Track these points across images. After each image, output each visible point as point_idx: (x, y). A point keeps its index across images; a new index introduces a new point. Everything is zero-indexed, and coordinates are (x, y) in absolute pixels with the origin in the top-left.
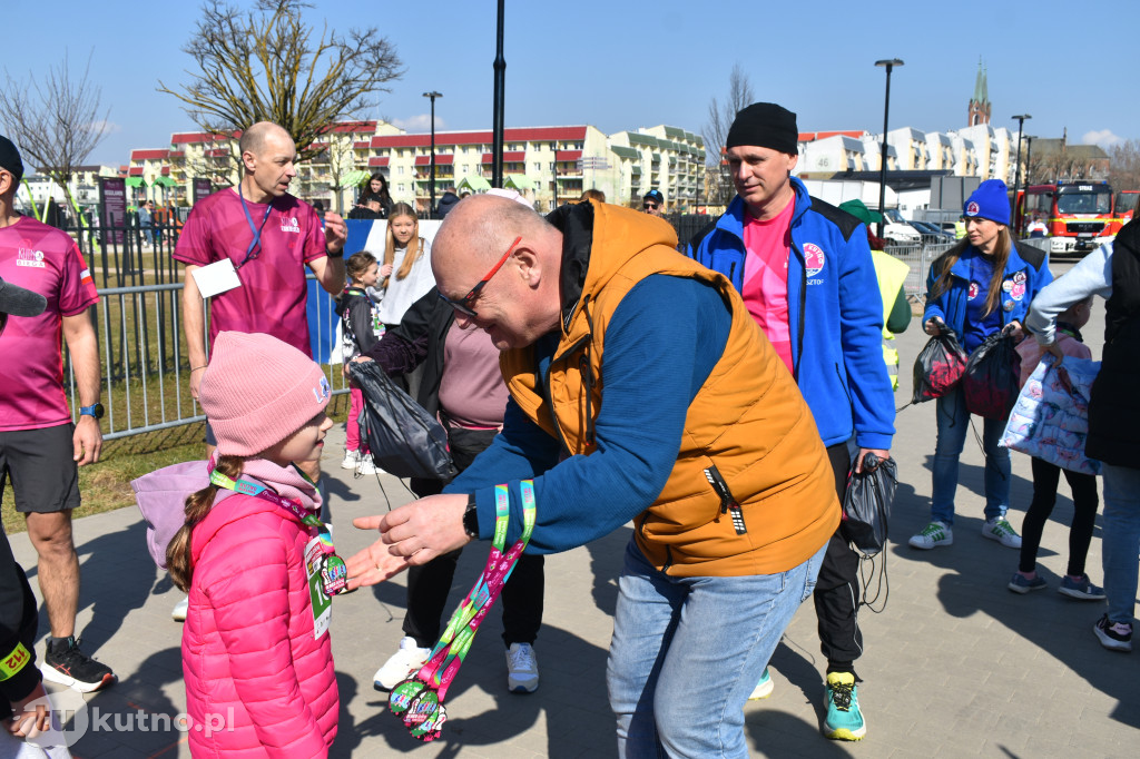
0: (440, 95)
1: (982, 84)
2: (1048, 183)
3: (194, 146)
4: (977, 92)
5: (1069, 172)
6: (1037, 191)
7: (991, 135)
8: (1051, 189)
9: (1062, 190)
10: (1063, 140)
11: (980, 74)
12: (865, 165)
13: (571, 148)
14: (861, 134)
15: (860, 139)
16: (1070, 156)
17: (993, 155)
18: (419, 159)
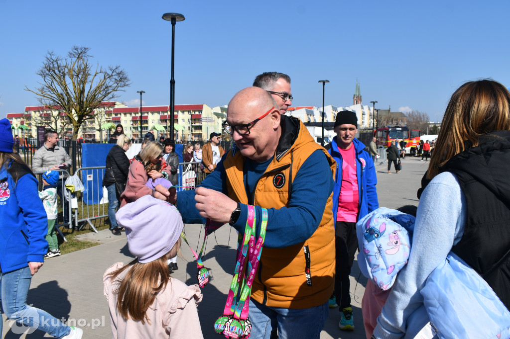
0: (144, 92)
1: (358, 89)
2: (385, 127)
3: (35, 112)
4: (356, 92)
5: (392, 122)
6: (381, 130)
7: (362, 108)
8: (386, 129)
9: (390, 129)
10: (389, 110)
11: (357, 85)
12: (315, 120)
13: (197, 113)
14: (313, 108)
15: (312, 110)
16: (392, 116)
17: (363, 116)
18: (133, 118)
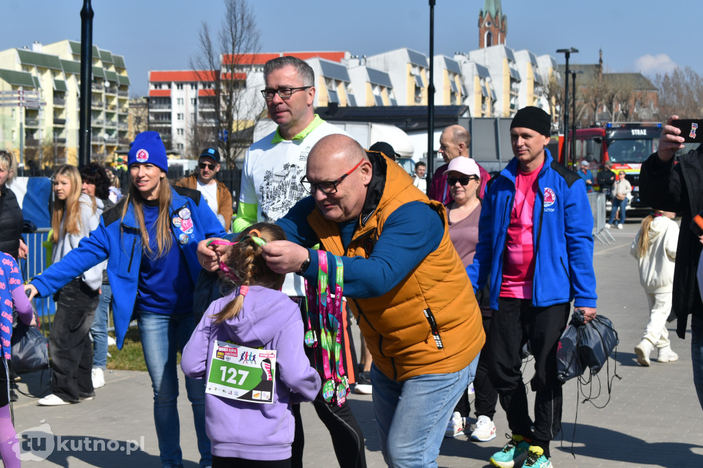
2: (595, 126)
5: (610, 108)
6: (585, 136)
7: (511, 59)
8: (600, 133)
9: (612, 134)
10: (599, 67)
12: (352, 98)
14: (342, 55)
15: (343, 63)
16: (611, 88)
17: (514, 85)
